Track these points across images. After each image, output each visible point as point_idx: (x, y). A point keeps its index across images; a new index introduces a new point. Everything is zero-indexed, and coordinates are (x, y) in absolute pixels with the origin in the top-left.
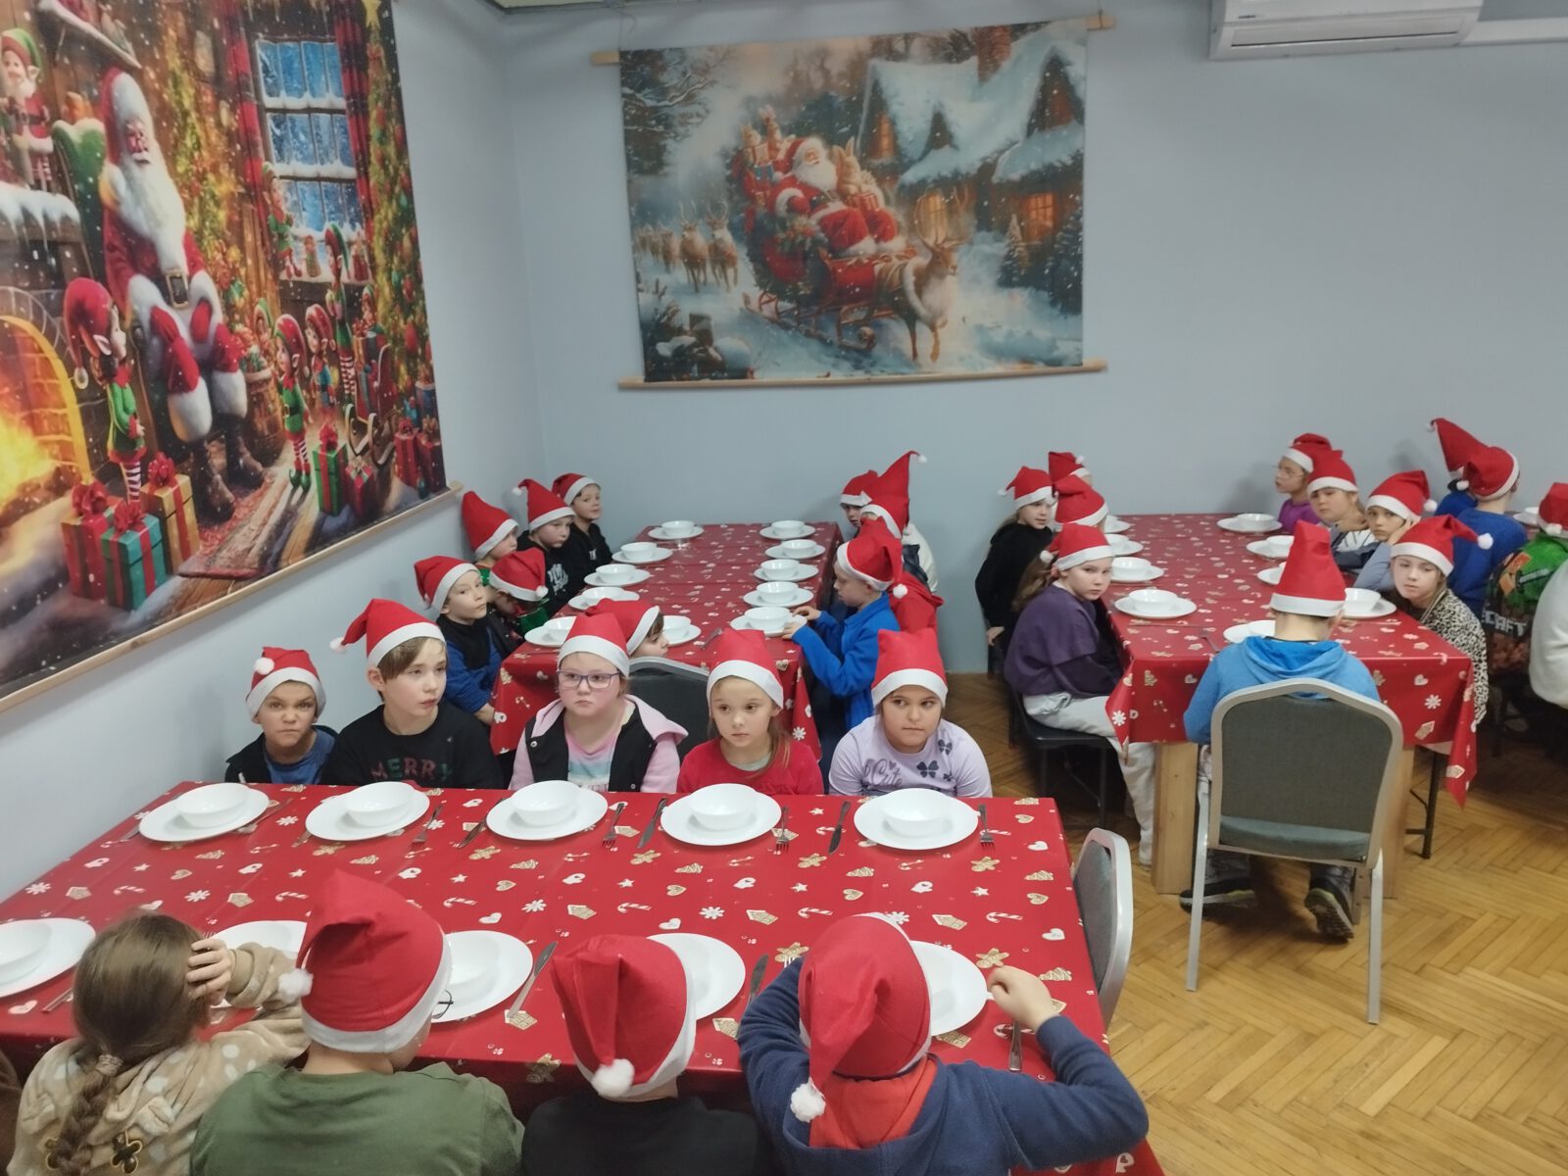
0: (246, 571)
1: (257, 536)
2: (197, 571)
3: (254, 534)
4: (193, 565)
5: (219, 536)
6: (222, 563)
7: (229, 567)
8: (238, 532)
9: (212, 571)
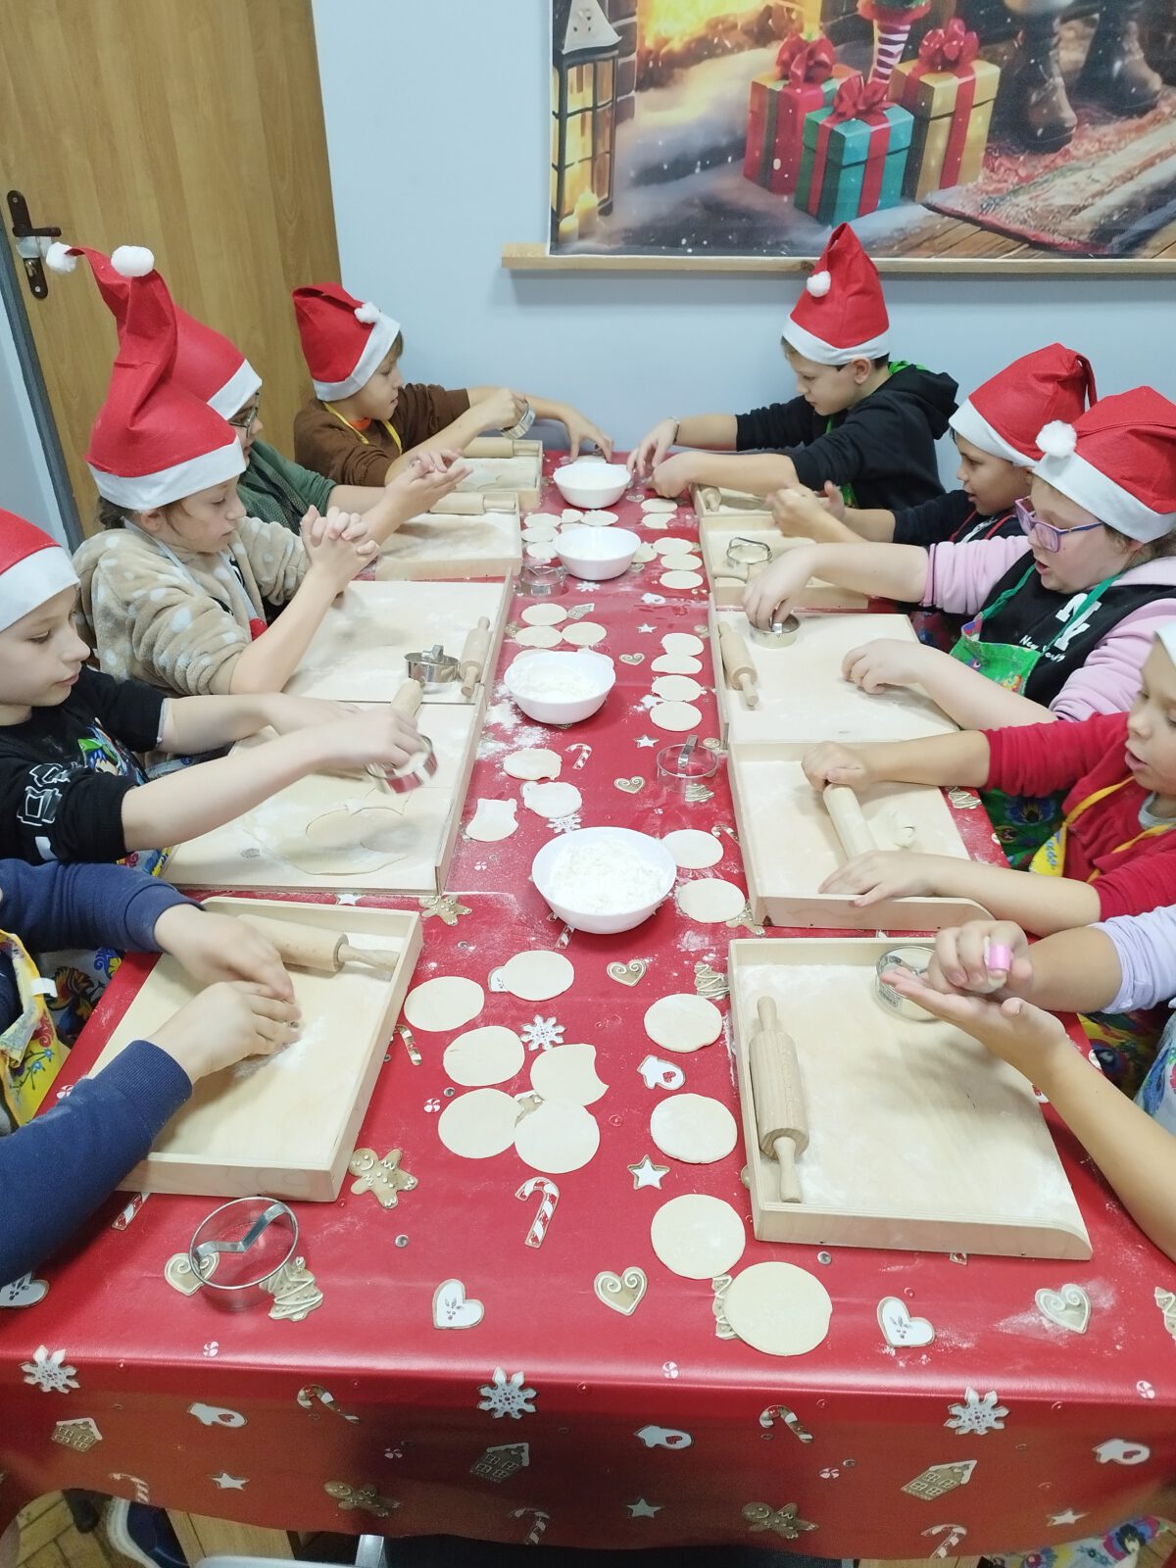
0: (1058, 239)
1: (1101, 193)
2: (959, 208)
3: (1097, 187)
4: (954, 199)
5: (1023, 172)
6: (1013, 212)
7: (1024, 222)
8: (1063, 175)
9: (989, 218)
